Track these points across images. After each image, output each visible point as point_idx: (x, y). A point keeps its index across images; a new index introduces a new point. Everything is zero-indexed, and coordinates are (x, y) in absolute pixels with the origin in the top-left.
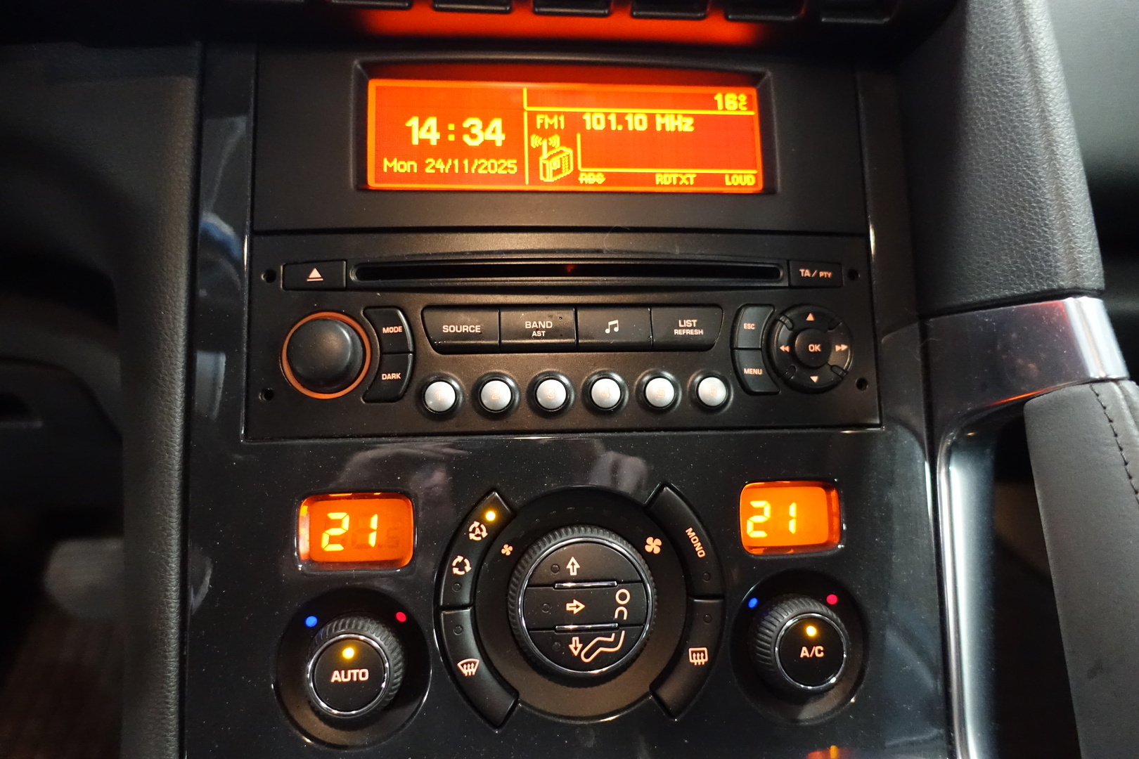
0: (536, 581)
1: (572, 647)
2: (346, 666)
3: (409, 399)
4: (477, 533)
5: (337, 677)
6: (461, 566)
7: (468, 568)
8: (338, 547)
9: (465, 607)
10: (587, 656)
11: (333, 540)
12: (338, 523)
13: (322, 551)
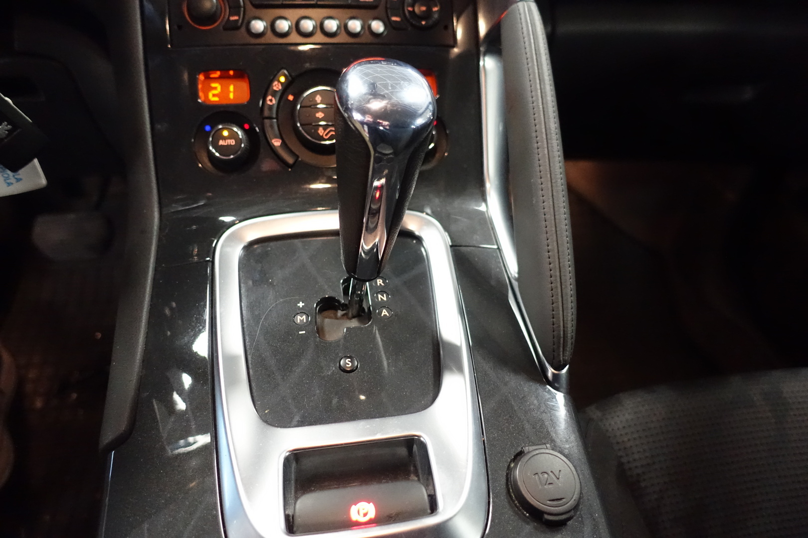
0: (303, 105)
1: (319, 132)
2: (225, 138)
3: (243, 29)
4: (276, 87)
5: (221, 143)
6: (271, 100)
7: (274, 102)
8: (216, 99)
9: (274, 118)
10: (326, 135)
11: (214, 95)
12: (215, 88)
13: (209, 100)
